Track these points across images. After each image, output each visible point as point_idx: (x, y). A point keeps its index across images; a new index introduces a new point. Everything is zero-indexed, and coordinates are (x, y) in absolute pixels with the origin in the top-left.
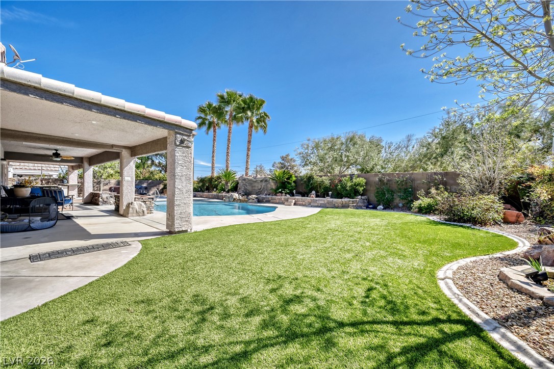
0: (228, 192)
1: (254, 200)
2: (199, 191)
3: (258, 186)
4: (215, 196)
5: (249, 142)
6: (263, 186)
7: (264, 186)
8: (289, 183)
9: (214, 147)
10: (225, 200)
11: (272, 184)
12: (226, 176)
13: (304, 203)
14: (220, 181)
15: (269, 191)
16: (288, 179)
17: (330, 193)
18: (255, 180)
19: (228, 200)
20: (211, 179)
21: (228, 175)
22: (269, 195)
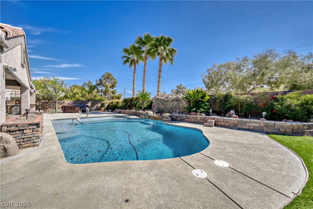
0: (144, 110)
1: (168, 118)
2: (123, 109)
3: (169, 105)
4: (134, 113)
5: (160, 71)
6: (174, 105)
7: (176, 104)
8: (203, 102)
9: (134, 77)
10: (141, 117)
11: (184, 103)
12: (142, 97)
13: (227, 124)
14: (138, 100)
15: (181, 110)
16: (202, 98)
17: (264, 113)
18: (167, 100)
19: (144, 117)
20: (131, 100)
21: (144, 96)
22: (182, 113)
